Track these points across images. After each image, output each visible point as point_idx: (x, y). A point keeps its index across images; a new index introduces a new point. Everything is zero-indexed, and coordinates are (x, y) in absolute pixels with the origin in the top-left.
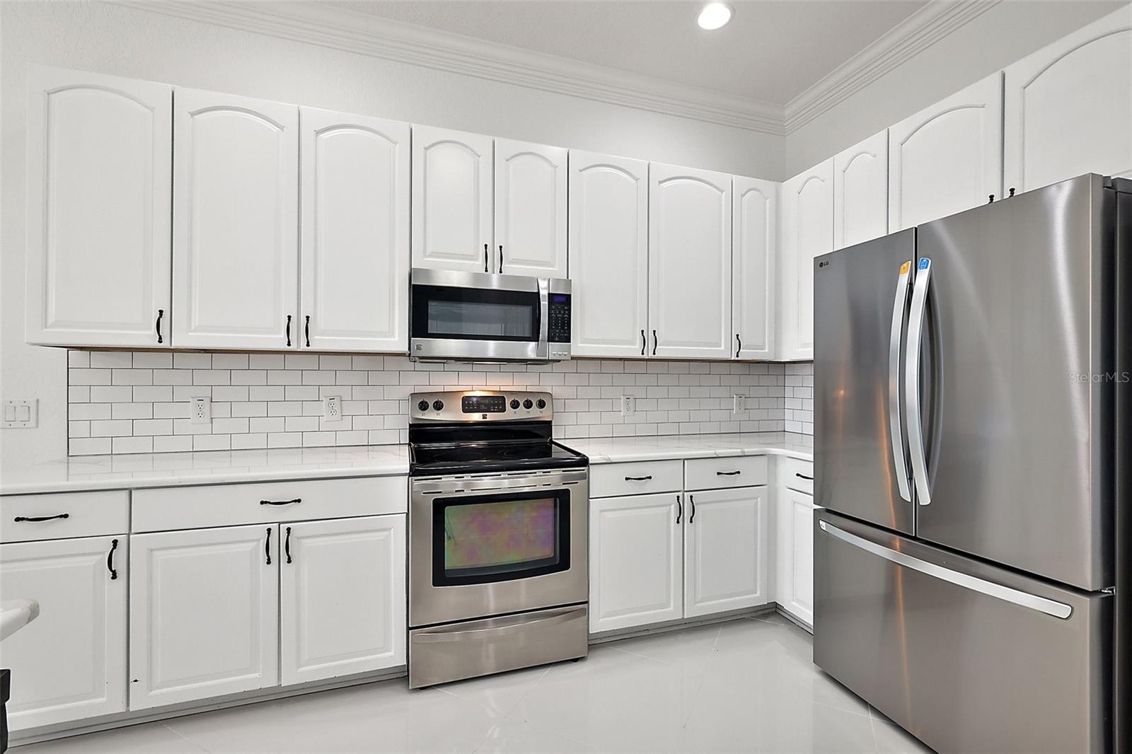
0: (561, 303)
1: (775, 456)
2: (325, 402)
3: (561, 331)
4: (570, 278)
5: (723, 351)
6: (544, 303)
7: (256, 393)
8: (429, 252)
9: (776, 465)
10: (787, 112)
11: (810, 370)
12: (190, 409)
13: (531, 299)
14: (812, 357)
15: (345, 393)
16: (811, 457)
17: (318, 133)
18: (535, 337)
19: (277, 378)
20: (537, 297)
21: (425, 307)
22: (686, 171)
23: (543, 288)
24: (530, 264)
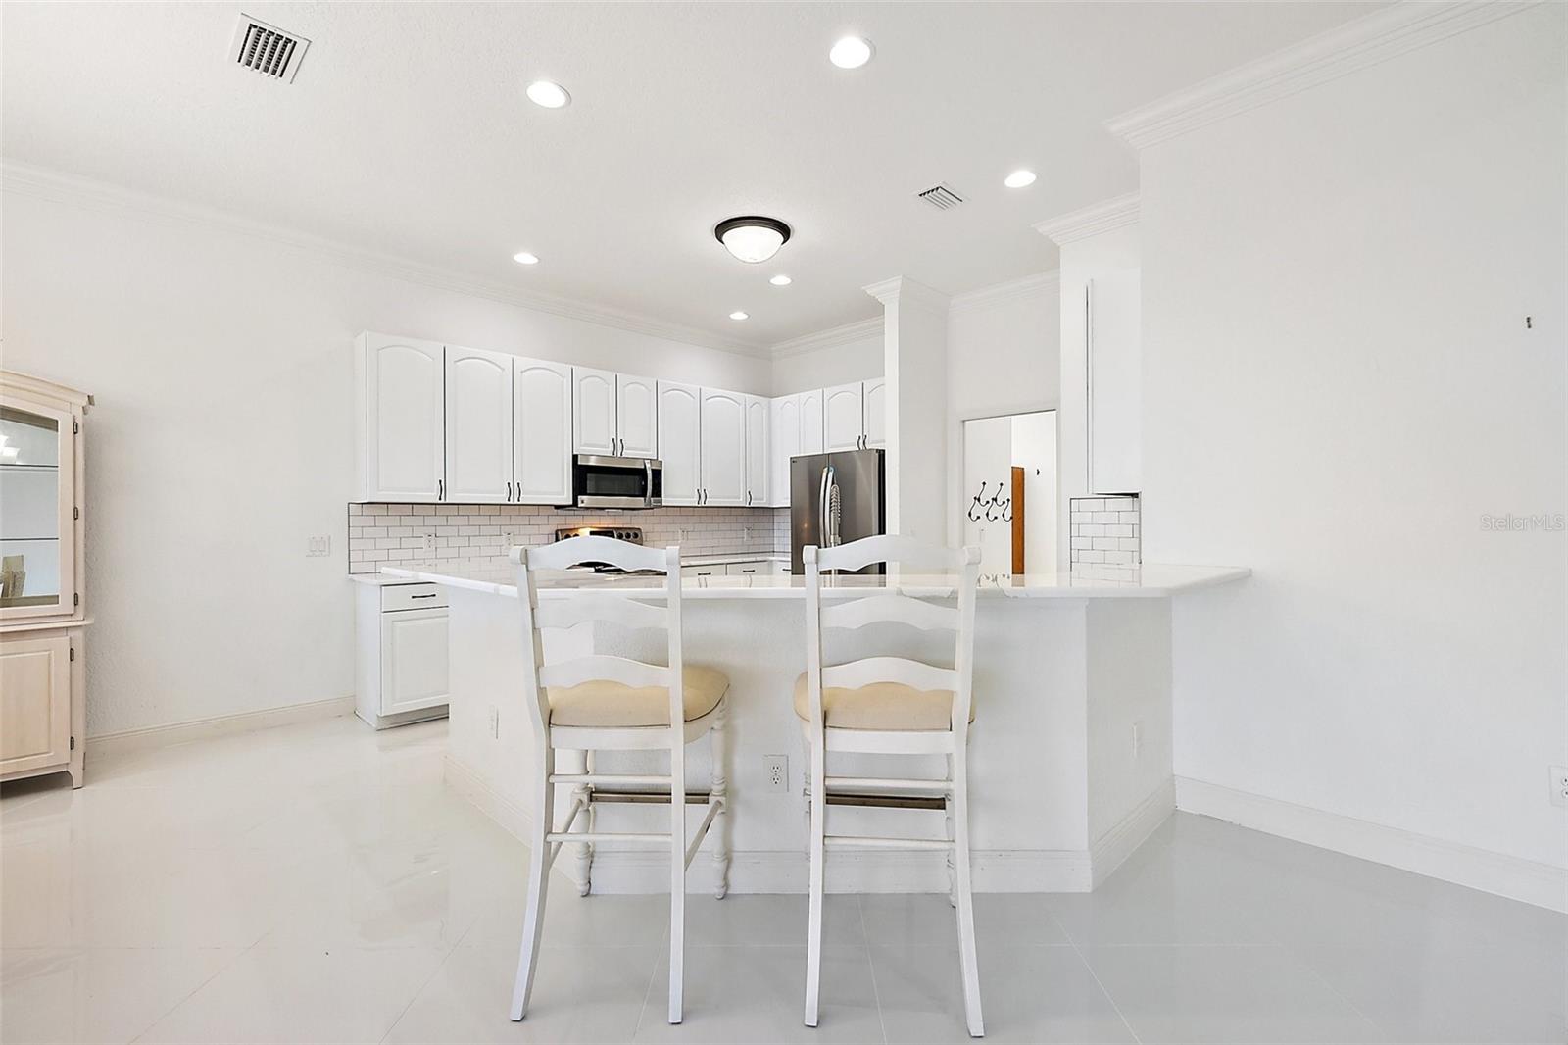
0: (657, 474)
1: (772, 561)
2: (505, 536)
3: (657, 491)
4: (659, 459)
5: (741, 502)
6: (649, 472)
7: (464, 531)
8: (583, 443)
9: (772, 567)
10: (773, 348)
11: (789, 511)
12: (423, 542)
13: (642, 472)
14: (789, 505)
15: (516, 529)
16: (790, 559)
17: (522, 372)
18: (643, 494)
19: (475, 520)
20: (644, 470)
21: (585, 477)
22: (721, 392)
23: (648, 465)
24: (637, 450)
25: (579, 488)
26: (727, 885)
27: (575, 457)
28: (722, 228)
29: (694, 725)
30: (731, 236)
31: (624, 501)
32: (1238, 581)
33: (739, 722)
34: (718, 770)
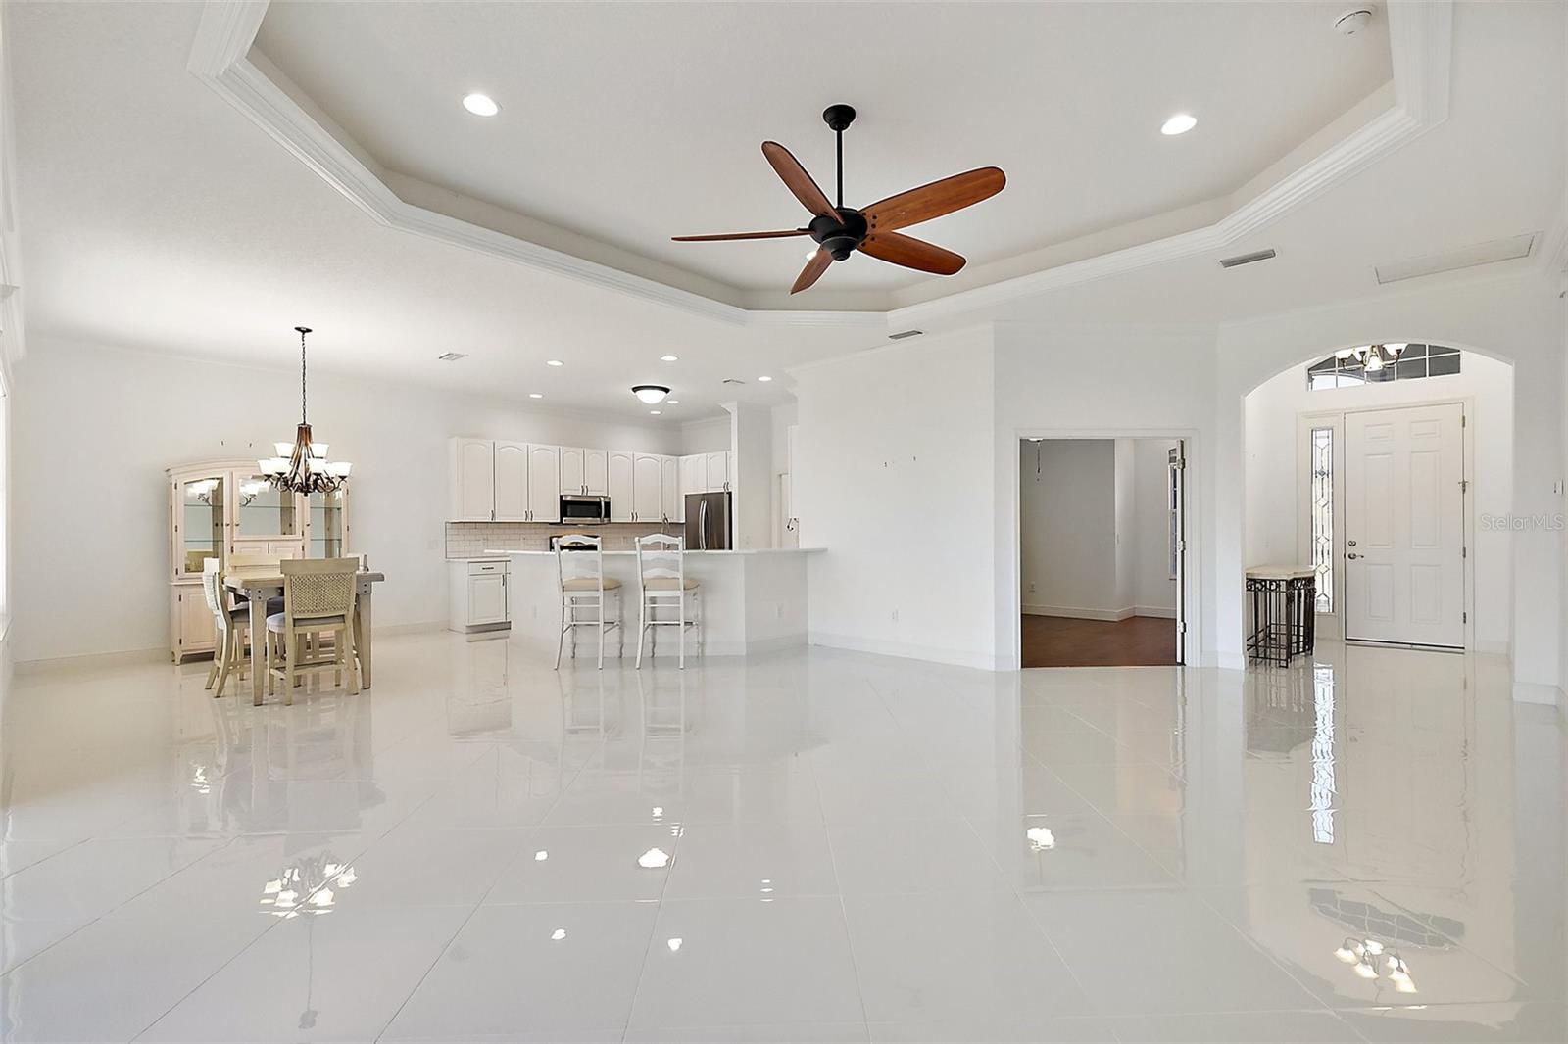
0: (607, 505)
3: (607, 515)
4: (609, 497)
5: (659, 520)
7: (502, 537)
8: (565, 488)
10: (682, 425)
11: (683, 525)
12: (481, 542)
13: (598, 504)
14: (683, 521)
15: (528, 536)
17: (533, 452)
18: (600, 516)
19: (507, 531)
20: (600, 503)
21: (567, 507)
22: (644, 455)
23: (602, 499)
24: (596, 491)
25: (563, 513)
26: (621, 653)
27: (561, 497)
28: (635, 389)
29: (606, 591)
30: (638, 392)
31: (589, 520)
32: (824, 551)
33: (626, 599)
34: (618, 613)
